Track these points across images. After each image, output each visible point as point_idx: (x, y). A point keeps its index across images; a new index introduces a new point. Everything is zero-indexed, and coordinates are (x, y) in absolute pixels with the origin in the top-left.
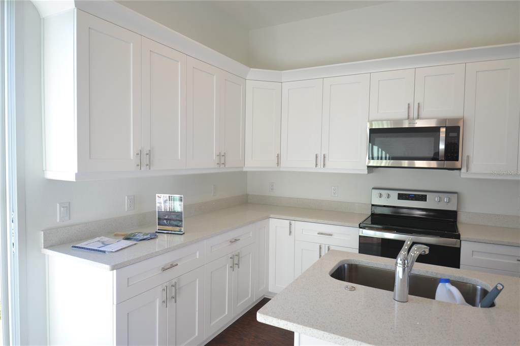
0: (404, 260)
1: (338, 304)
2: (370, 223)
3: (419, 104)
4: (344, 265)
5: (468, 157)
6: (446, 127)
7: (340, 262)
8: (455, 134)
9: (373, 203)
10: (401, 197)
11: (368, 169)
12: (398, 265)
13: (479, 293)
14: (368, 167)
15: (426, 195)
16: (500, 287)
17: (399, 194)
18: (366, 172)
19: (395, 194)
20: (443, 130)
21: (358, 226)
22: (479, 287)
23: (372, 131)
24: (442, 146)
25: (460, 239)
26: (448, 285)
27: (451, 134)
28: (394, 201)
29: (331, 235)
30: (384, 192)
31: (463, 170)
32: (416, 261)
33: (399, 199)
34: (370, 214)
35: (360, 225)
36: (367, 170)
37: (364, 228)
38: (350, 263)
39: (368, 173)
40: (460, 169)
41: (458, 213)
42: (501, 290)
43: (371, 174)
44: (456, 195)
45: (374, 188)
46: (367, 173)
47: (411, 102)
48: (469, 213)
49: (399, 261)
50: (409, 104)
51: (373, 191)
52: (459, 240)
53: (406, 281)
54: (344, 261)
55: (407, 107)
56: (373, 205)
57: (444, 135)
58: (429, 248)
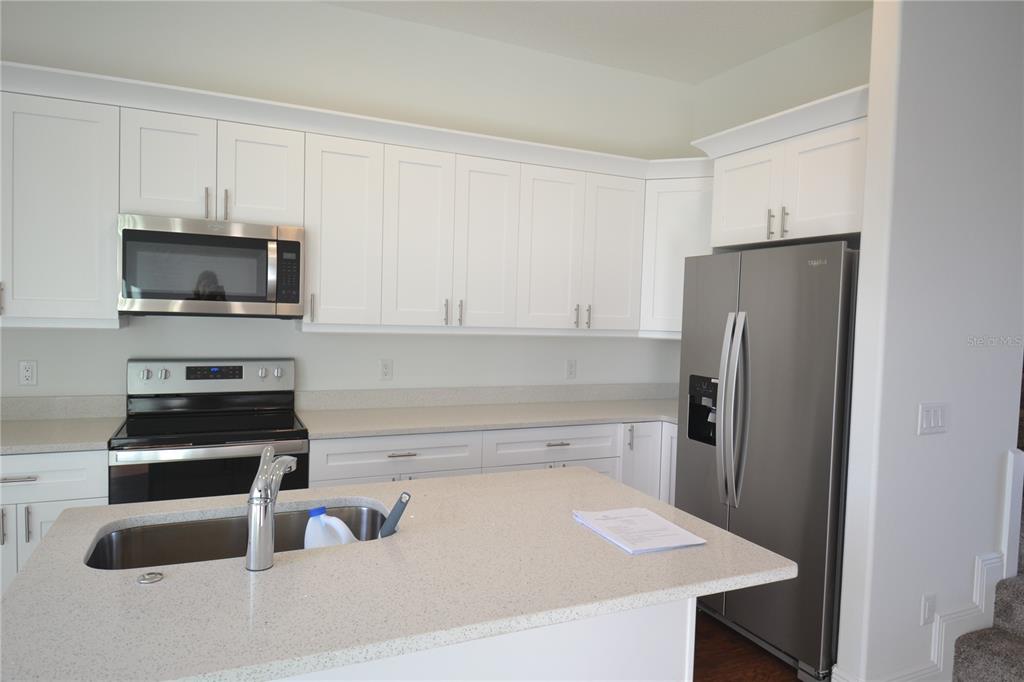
0: (266, 490)
1: (138, 618)
2: (126, 436)
3: (226, 191)
4: (109, 536)
5: (313, 296)
6: (277, 241)
7: (101, 531)
8: (291, 256)
9: (130, 393)
10: (192, 373)
11: (120, 318)
12: (255, 501)
13: (365, 518)
14: (122, 313)
15: (241, 368)
16: (405, 498)
17: (188, 368)
18: (116, 325)
19: (180, 370)
20: (272, 246)
21: (106, 447)
22: (365, 509)
23: (129, 235)
24: (272, 276)
25: (307, 438)
26: (323, 517)
27: (287, 256)
28: (179, 383)
29: (34, 479)
30: (156, 367)
31: (306, 319)
32: (281, 489)
33: (188, 378)
34: (125, 415)
35: (109, 443)
36: (118, 321)
37: (120, 448)
38: (123, 527)
39: (121, 326)
40: (301, 317)
41: (296, 394)
42: (407, 501)
43: (126, 329)
44: (292, 363)
45: (131, 360)
46: (118, 327)
47: (211, 185)
48: (313, 392)
49: (256, 494)
50: (207, 189)
51: (131, 365)
52: (306, 440)
53: (270, 527)
54: (108, 526)
55: (203, 194)
56: (130, 397)
57: (275, 256)
58: (295, 459)
